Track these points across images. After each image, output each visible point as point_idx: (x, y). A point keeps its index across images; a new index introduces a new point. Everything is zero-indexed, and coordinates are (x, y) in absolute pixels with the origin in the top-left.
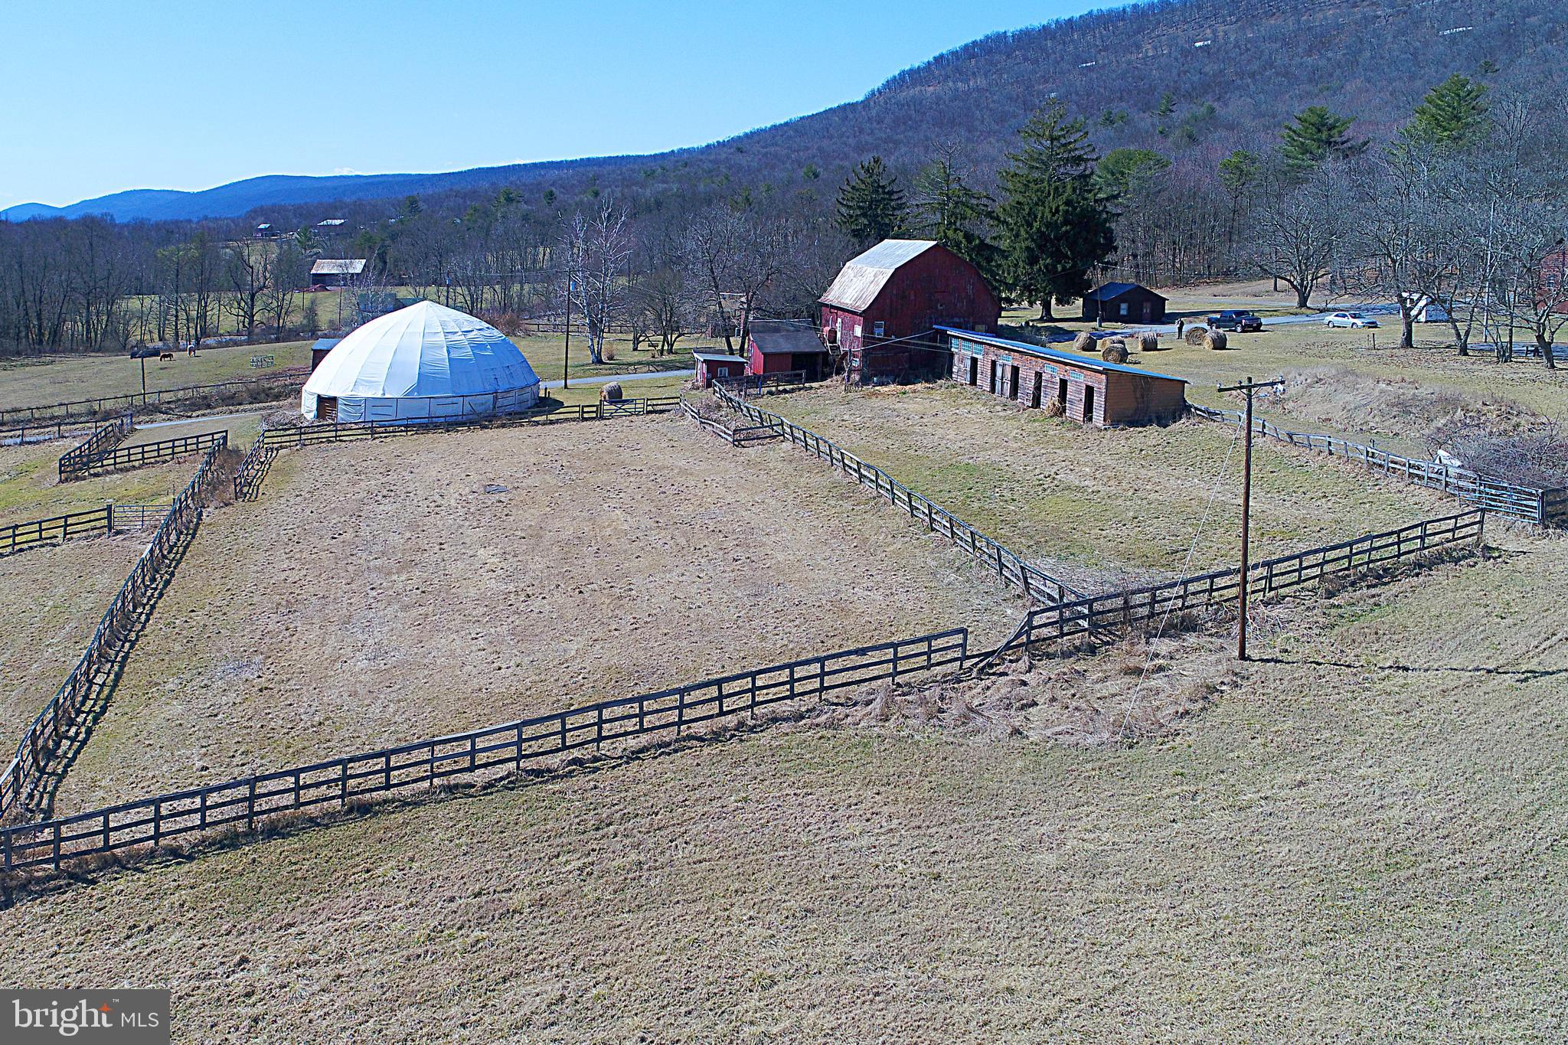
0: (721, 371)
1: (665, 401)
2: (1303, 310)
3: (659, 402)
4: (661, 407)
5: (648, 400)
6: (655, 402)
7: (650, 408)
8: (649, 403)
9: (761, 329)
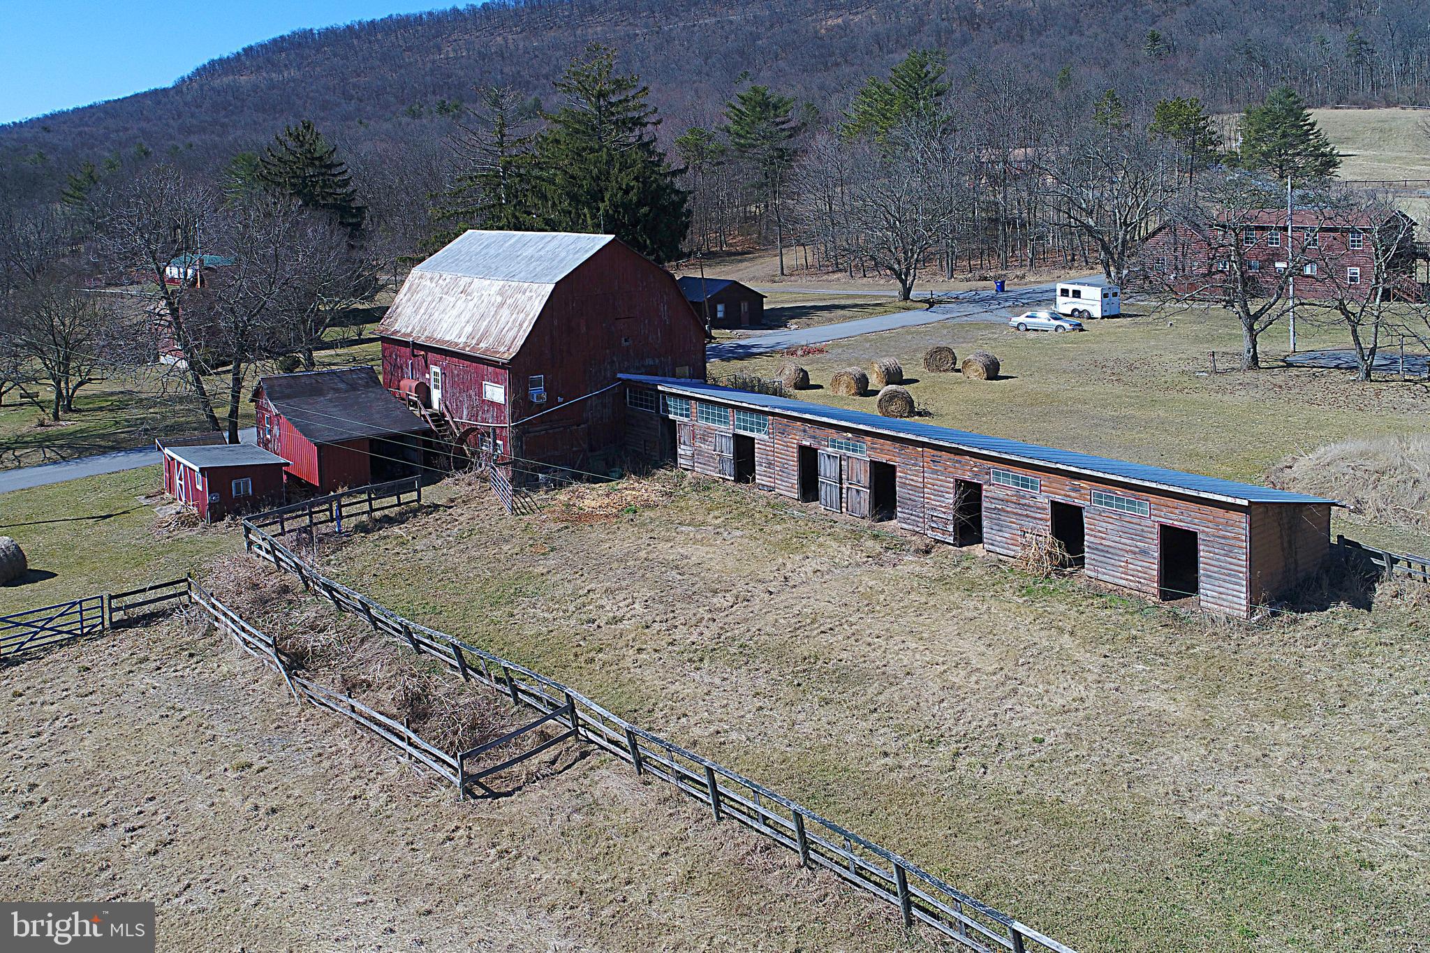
0: (238, 485)
1: (151, 595)
2: (909, 303)
3: (139, 598)
4: (147, 609)
5: (111, 597)
6: (128, 600)
7: (117, 616)
8: (114, 603)
9: (287, 391)
